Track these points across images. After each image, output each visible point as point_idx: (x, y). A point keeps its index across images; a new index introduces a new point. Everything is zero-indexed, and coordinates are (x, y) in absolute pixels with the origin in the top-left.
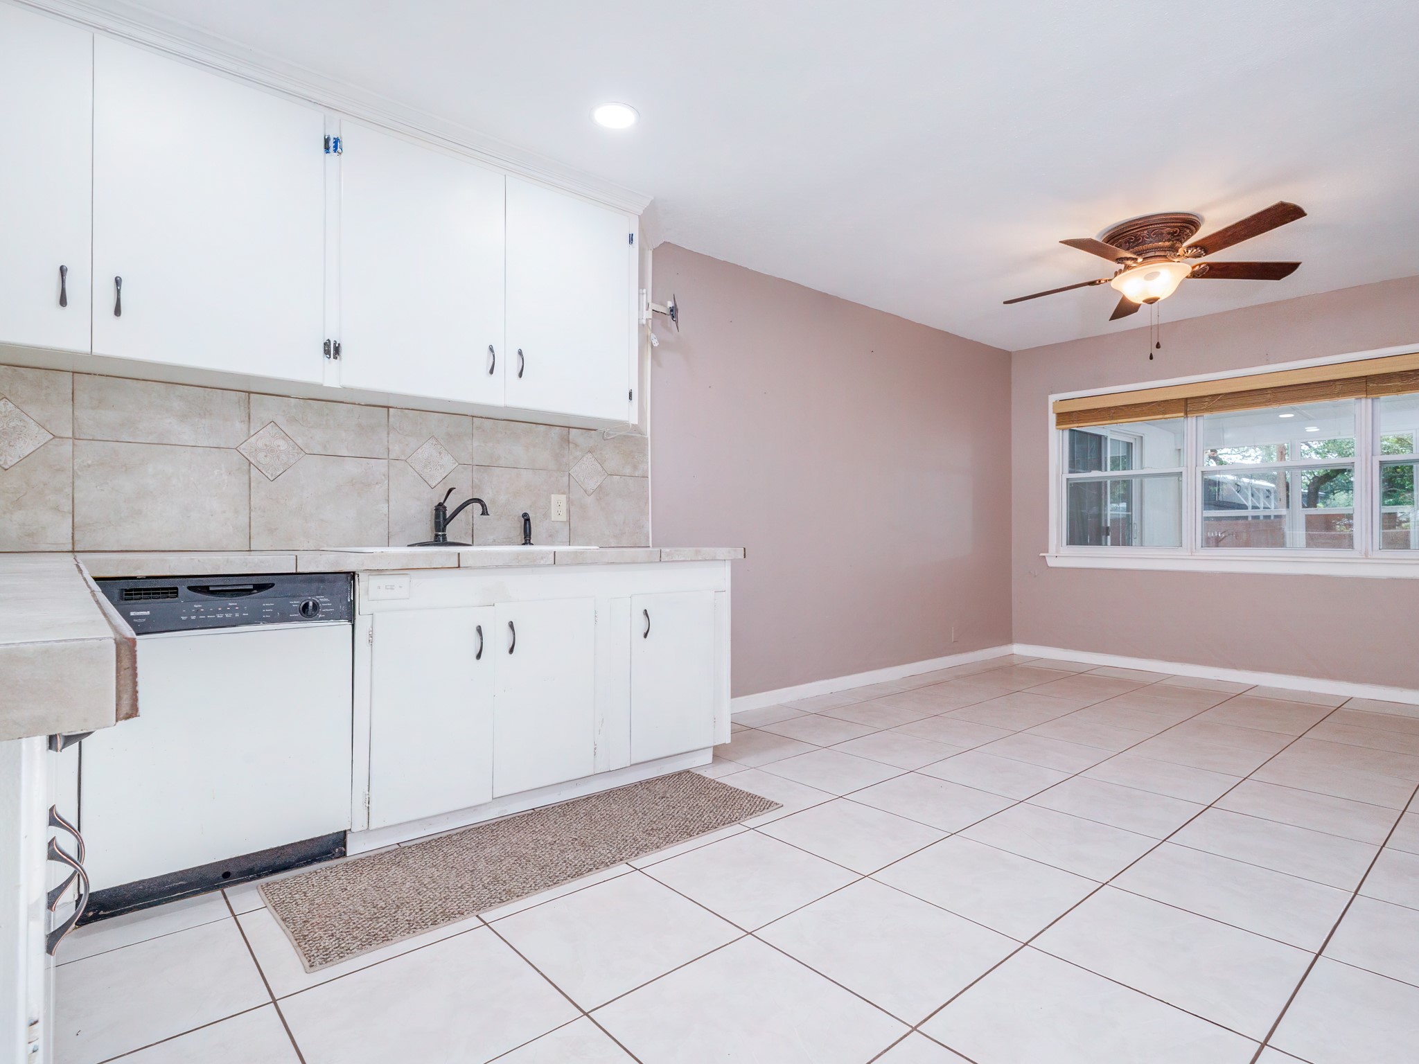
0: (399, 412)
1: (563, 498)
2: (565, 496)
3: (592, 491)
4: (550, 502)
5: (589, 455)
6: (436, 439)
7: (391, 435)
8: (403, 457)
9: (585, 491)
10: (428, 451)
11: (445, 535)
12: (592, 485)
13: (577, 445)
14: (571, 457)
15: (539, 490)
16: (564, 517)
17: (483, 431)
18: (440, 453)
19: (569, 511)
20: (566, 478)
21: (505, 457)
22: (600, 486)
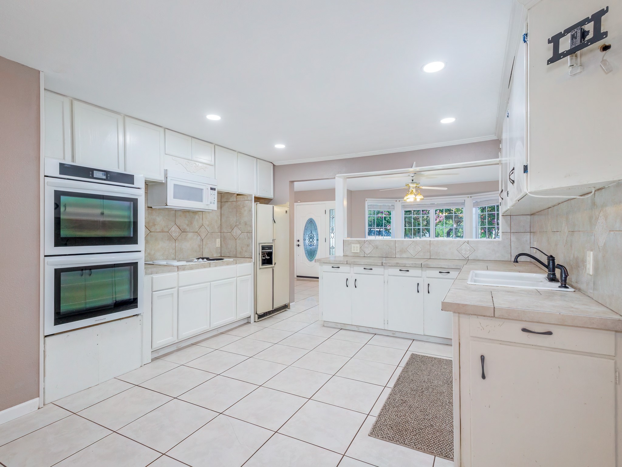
1: (591, 255)
3: (601, 248)
4: (587, 257)
5: (601, 213)
9: (599, 249)
12: (601, 242)
13: (597, 206)
16: (591, 271)
19: (593, 266)
20: (593, 237)
22: (604, 243)
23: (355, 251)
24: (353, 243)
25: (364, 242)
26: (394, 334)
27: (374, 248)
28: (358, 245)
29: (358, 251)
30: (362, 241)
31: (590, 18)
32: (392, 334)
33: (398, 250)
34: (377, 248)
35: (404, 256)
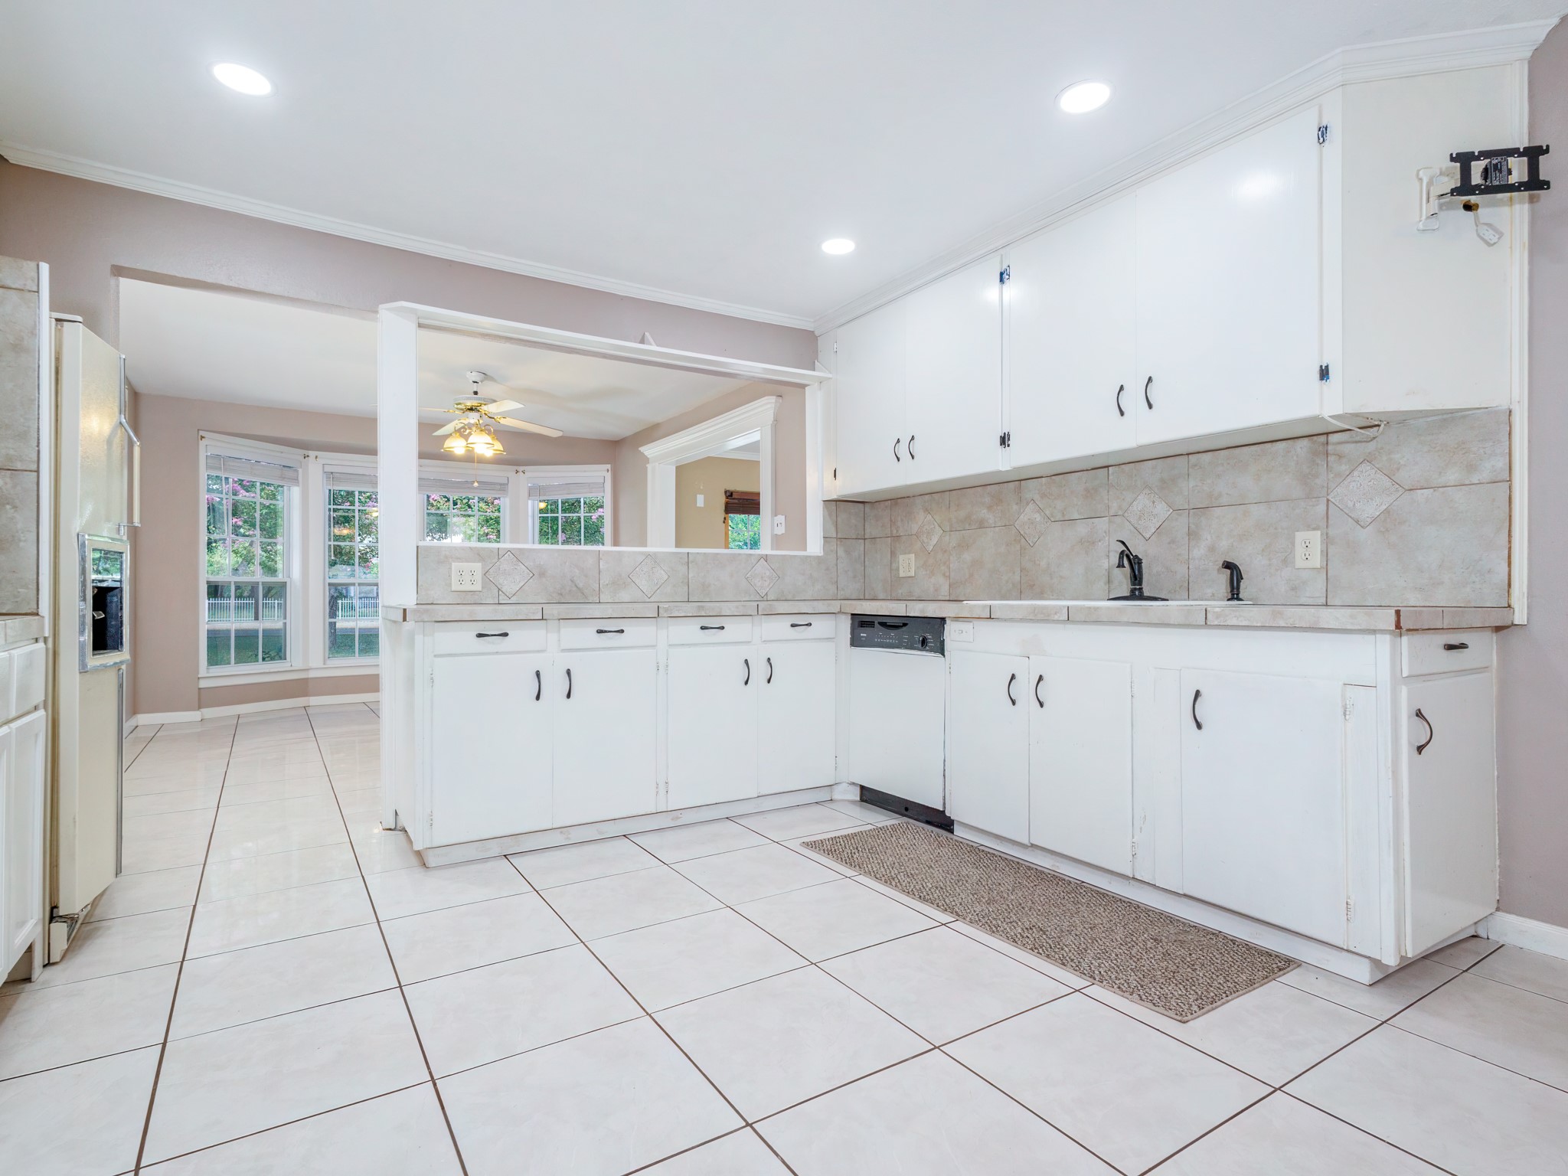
0: (1117, 468)
1: (1316, 537)
2: (1319, 532)
3: (1369, 520)
4: (1293, 544)
5: (1366, 467)
6: (1151, 488)
7: (1111, 493)
8: (1120, 513)
9: (1357, 522)
10: (1142, 501)
11: (1142, 589)
12: (1370, 510)
13: (1340, 456)
14: (1331, 475)
15: (1276, 529)
16: (1317, 561)
17: (1201, 467)
18: (1154, 502)
19: (1326, 554)
20: (1322, 508)
21: (1227, 494)
22: (1387, 511)
23: (467, 587)
24: (459, 559)
25: (499, 554)
26: (678, 818)
27: (531, 575)
28: (478, 567)
29: (478, 587)
30: (491, 550)
31: (1522, 150)
32: (672, 819)
33: (605, 580)
34: (542, 574)
35: (625, 596)
